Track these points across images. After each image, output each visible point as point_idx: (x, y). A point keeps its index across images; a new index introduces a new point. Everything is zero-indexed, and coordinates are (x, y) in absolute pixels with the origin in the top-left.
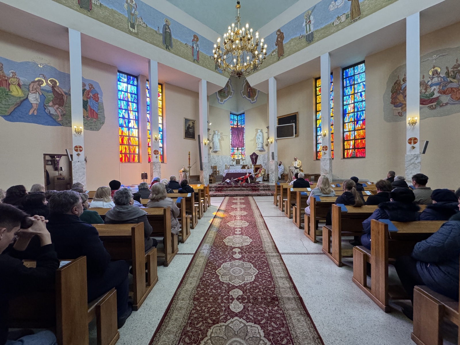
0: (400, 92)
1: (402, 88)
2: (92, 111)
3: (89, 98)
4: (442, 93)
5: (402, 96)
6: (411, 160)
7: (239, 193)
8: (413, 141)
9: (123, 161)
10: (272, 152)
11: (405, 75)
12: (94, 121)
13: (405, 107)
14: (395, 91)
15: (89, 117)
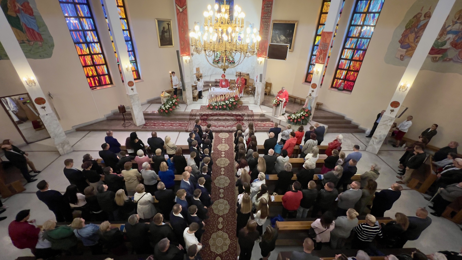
0: (414, 29)
1: (419, 26)
2: (31, 30)
3: (18, 11)
4: (454, 46)
5: (414, 36)
6: (385, 121)
7: (223, 126)
8: (395, 104)
9: (93, 85)
10: (260, 74)
11: (430, 9)
12: (40, 44)
13: (411, 50)
14: (410, 27)
15: (30, 41)
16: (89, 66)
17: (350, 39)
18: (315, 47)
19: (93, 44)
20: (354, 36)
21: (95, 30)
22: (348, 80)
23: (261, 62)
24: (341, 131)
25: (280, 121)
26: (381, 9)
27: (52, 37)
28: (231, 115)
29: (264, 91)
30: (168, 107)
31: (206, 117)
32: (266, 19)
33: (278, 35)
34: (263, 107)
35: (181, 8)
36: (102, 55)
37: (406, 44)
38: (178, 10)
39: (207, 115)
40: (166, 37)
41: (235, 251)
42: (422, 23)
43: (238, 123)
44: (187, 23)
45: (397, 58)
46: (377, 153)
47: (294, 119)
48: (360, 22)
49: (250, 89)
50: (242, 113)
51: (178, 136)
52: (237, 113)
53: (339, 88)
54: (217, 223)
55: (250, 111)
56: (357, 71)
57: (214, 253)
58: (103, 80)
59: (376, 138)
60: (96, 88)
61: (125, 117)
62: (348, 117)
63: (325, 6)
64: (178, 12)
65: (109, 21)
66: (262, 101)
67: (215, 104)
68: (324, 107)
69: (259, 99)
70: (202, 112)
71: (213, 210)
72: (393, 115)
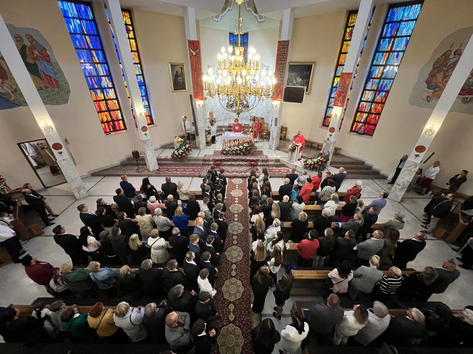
0: (443, 68)
1: (448, 65)
2: (48, 77)
3: (36, 59)
5: (443, 75)
6: (409, 167)
7: (237, 172)
8: (421, 149)
9: (108, 130)
10: (275, 118)
11: (460, 46)
12: (57, 91)
13: (438, 91)
14: (439, 66)
15: (48, 88)
16: (104, 112)
17: (372, 80)
18: (334, 89)
19: (107, 90)
20: (376, 77)
21: (109, 75)
22: (369, 124)
23: (276, 106)
24: (360, 177)
25: (296, 166)
26: (406, 47)
27: (68, 83)
28: (245, 160)
29: (279, 136)
30: (182, 153)
31: (219, 162)
32: (282, 60)
33: (294, 77)
34: (278, 152)
35: (194, 51)
36: (116, 100)
37: (433, 84)
38: (191, 53)
39: (221, 160)
40: (179, 81)
41: (248, 298)
42: (451, 61)
43: (252, 168)
44: (201, 66)
45: (423, 99)
46: (399, 200)
47: (311, 164)
48: (382, 62)
49: (265, 134)
50: (256, 158)
51: (191, 182)
52: (251, 159)
53: (359, 132)
54: (231, 270)
55: (265, 156)
56: (379, 114)
57: (228, 300)
58: (117, 125)
59: (399, 185)
60: (110, 134)
61: (139, 162)
62: (369, 162)
63: (345, 46)
64: (191, 55)
65: (123, 66)
66: (277, 146)
67: (229, 149)
68: (342, 153)
69: (274, 144)
70: (215, 158)
71: (226, 257)
72: (418, 161)
